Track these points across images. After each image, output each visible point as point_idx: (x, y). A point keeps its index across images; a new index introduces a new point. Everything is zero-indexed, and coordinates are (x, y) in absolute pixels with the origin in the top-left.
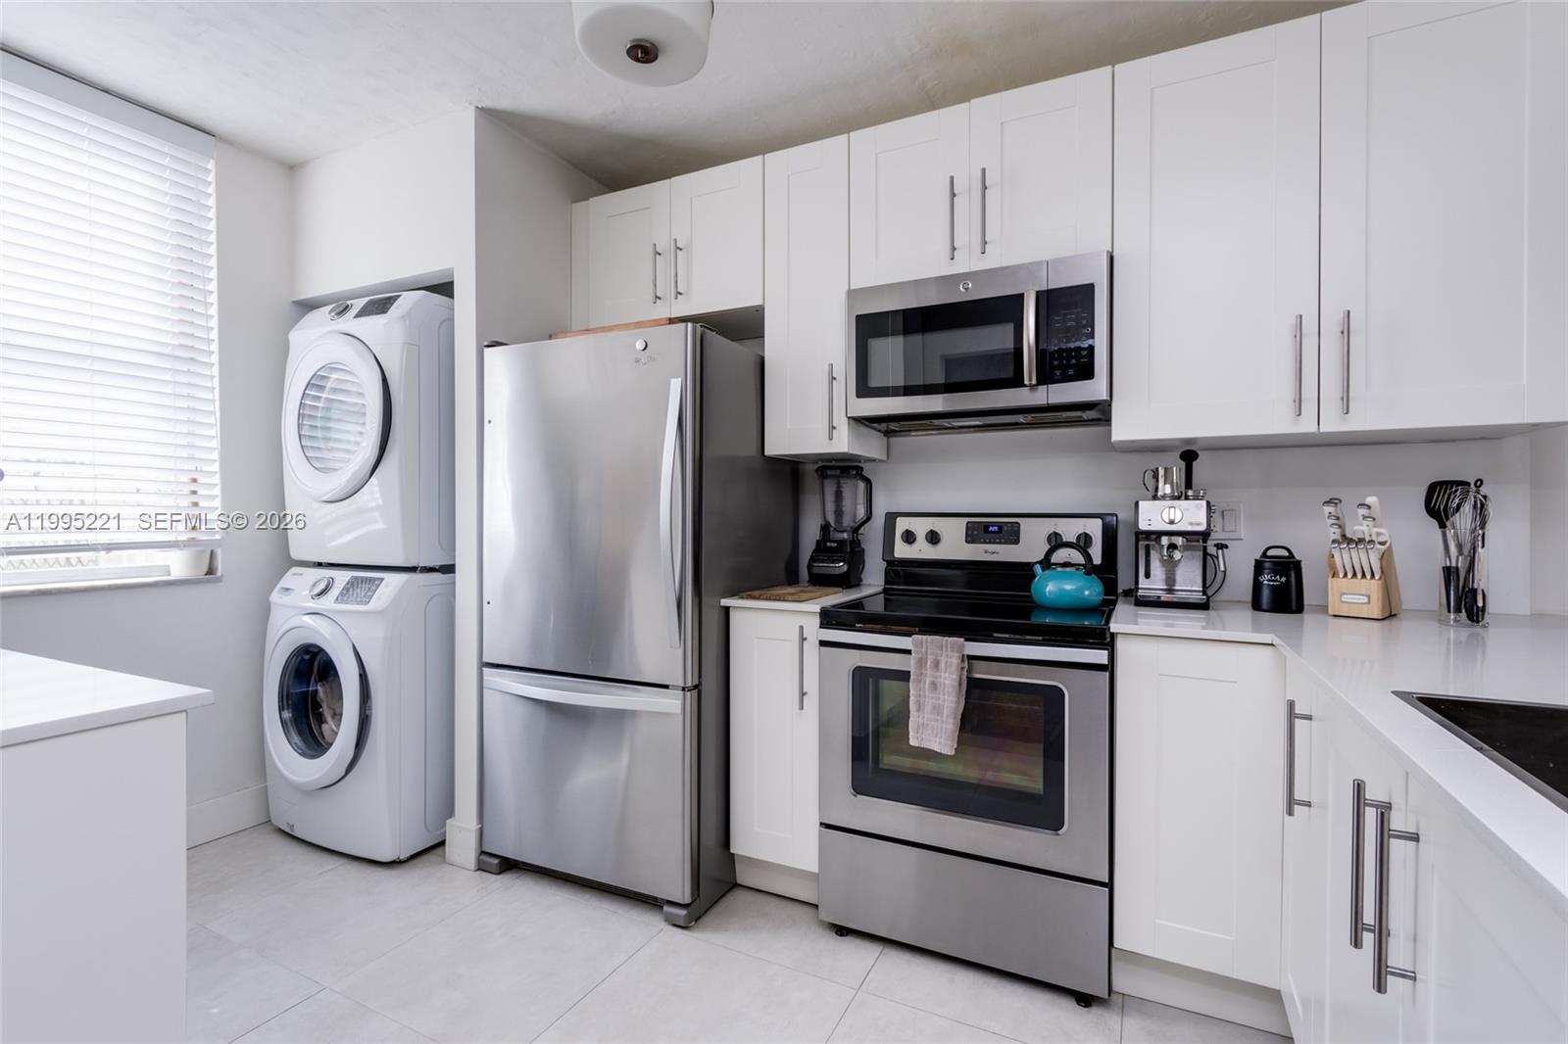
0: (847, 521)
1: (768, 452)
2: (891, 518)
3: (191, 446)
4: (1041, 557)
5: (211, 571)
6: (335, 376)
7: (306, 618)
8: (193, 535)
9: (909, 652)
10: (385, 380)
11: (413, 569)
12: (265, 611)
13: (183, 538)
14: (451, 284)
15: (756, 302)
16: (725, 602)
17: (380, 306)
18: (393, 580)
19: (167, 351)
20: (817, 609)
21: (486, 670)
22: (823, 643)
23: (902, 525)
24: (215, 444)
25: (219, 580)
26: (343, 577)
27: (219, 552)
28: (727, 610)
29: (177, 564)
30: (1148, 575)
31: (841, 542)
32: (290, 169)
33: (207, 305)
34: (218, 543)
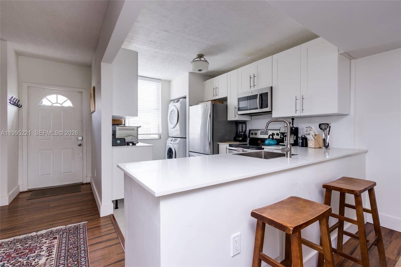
0: (244, 131)
1: (228, 120)
2: (250, 130)
3: (158, 121)
4: (268, 137)
5: (160, 138)
6: (173, 111)
7: (170, 144)
8: (159, 133)
9: (236, 150)
10: (178, 112)
11: (182, 138)
12: (166, 143)
13: (157, 133)
14: (186, 97)
15: (226, 96)
16: (218, 143)
17: (178, 101)
18: (179, 139)
19: (156, 109)
20: (228, 144)
21: (190, 152)
22: (229, 149)
23: (251, 132)
24: (161, 121)
25: (161, 139)
26: (174, 138)
27: (161, 135)
28: (219, 144)
29: (157, 137)
30: (285, 141)
31: (242, 135)
32: (169, 82)
33: (160, 102)
34: (161, 134)
